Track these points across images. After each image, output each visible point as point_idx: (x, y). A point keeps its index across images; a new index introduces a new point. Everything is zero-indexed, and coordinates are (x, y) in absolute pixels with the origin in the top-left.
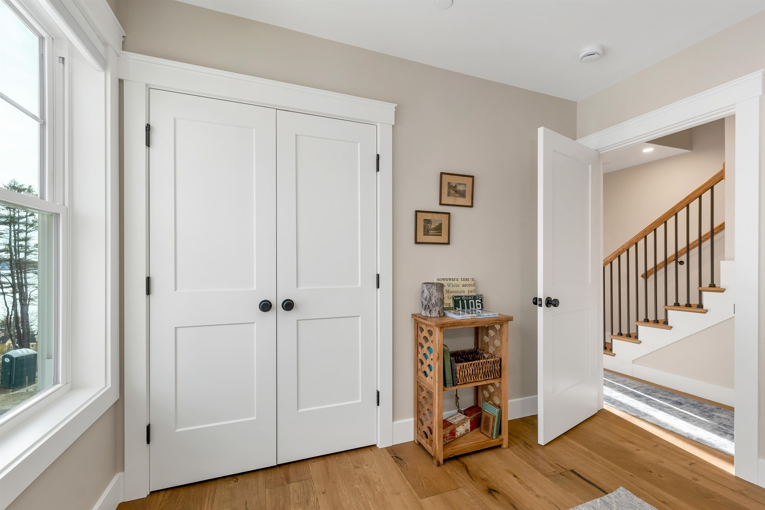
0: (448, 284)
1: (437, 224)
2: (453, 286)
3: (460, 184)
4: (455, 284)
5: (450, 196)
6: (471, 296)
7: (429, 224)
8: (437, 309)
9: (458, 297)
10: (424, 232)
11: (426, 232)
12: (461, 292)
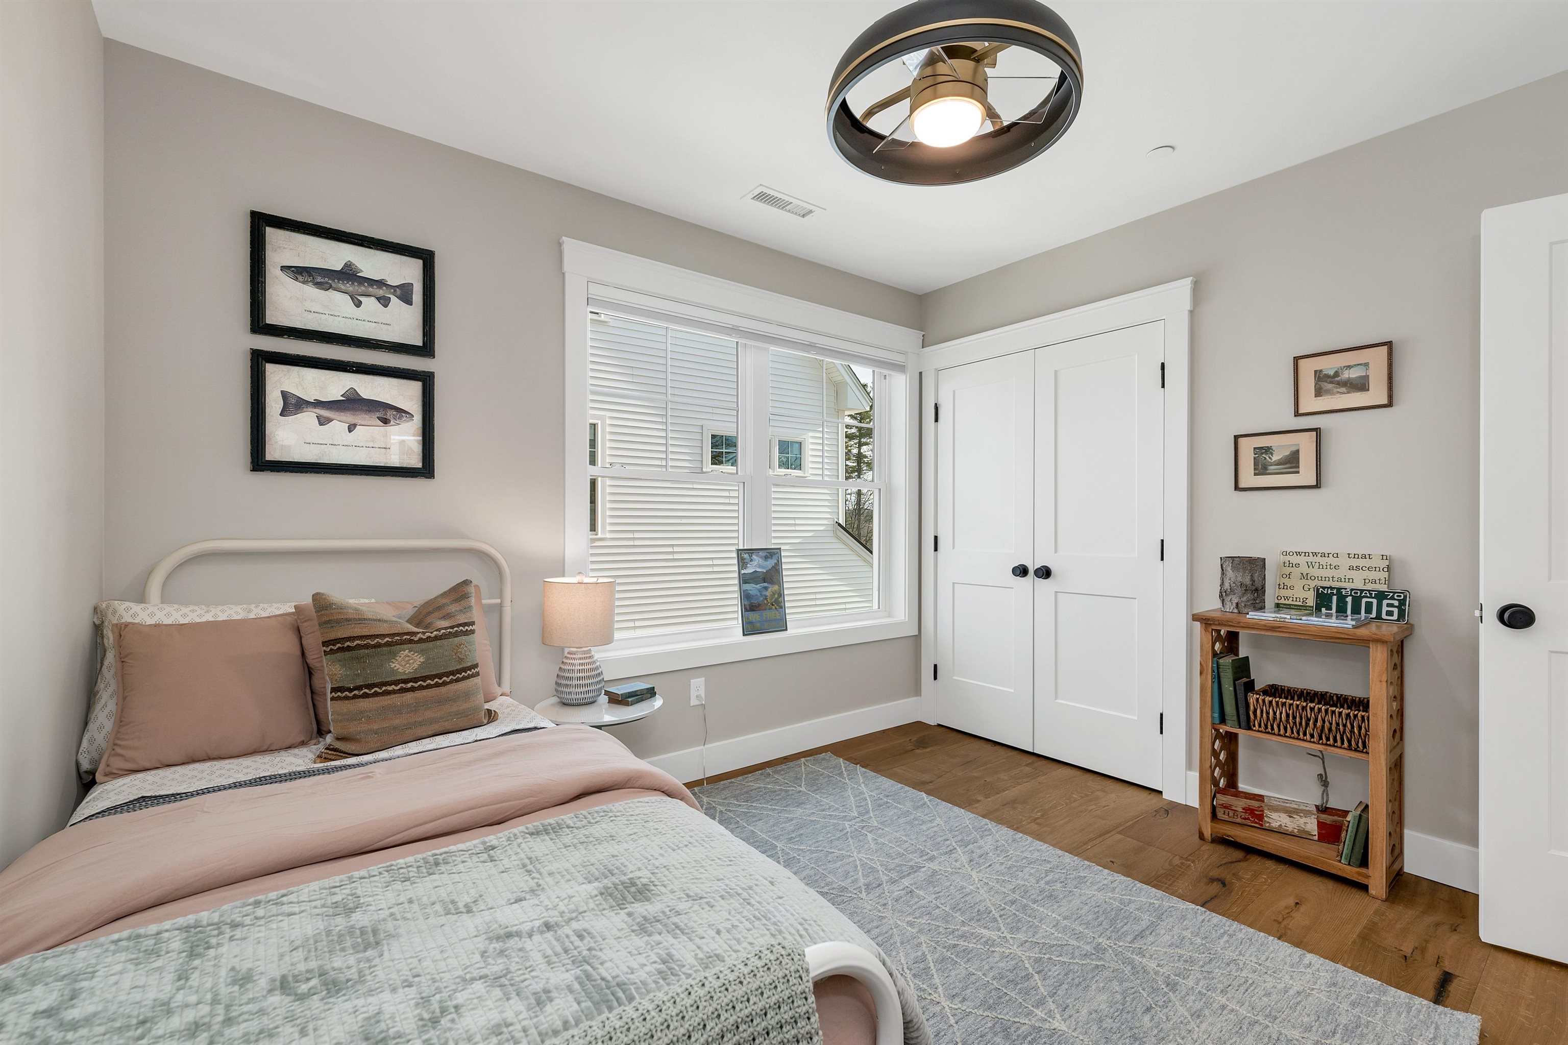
0: (1309, 564)
1: (1287, 453)
2: (1320, 566)
3: (1349, 366)
4: (1329, 564)
5: (1321, 396)
6: (1369, 591)
7: (1266, 454)
8: (1233, 599)
9: (1332, 588)
10: (1255, 469)
11: (1261, 469)
12: (1343, 580)
